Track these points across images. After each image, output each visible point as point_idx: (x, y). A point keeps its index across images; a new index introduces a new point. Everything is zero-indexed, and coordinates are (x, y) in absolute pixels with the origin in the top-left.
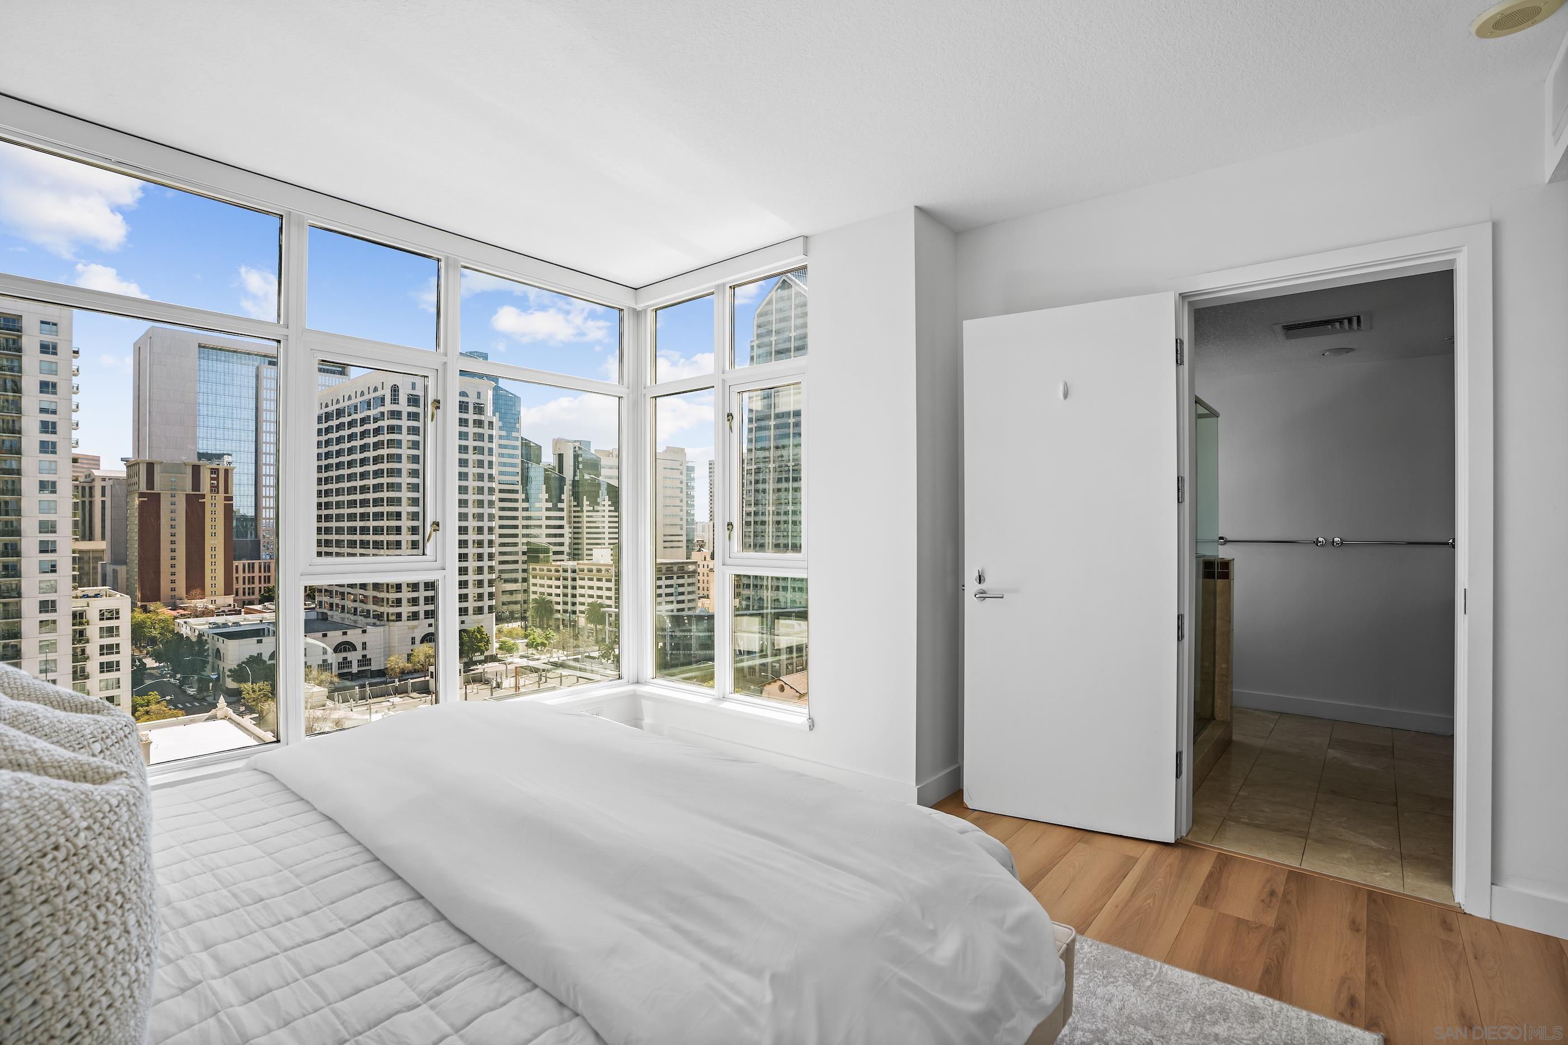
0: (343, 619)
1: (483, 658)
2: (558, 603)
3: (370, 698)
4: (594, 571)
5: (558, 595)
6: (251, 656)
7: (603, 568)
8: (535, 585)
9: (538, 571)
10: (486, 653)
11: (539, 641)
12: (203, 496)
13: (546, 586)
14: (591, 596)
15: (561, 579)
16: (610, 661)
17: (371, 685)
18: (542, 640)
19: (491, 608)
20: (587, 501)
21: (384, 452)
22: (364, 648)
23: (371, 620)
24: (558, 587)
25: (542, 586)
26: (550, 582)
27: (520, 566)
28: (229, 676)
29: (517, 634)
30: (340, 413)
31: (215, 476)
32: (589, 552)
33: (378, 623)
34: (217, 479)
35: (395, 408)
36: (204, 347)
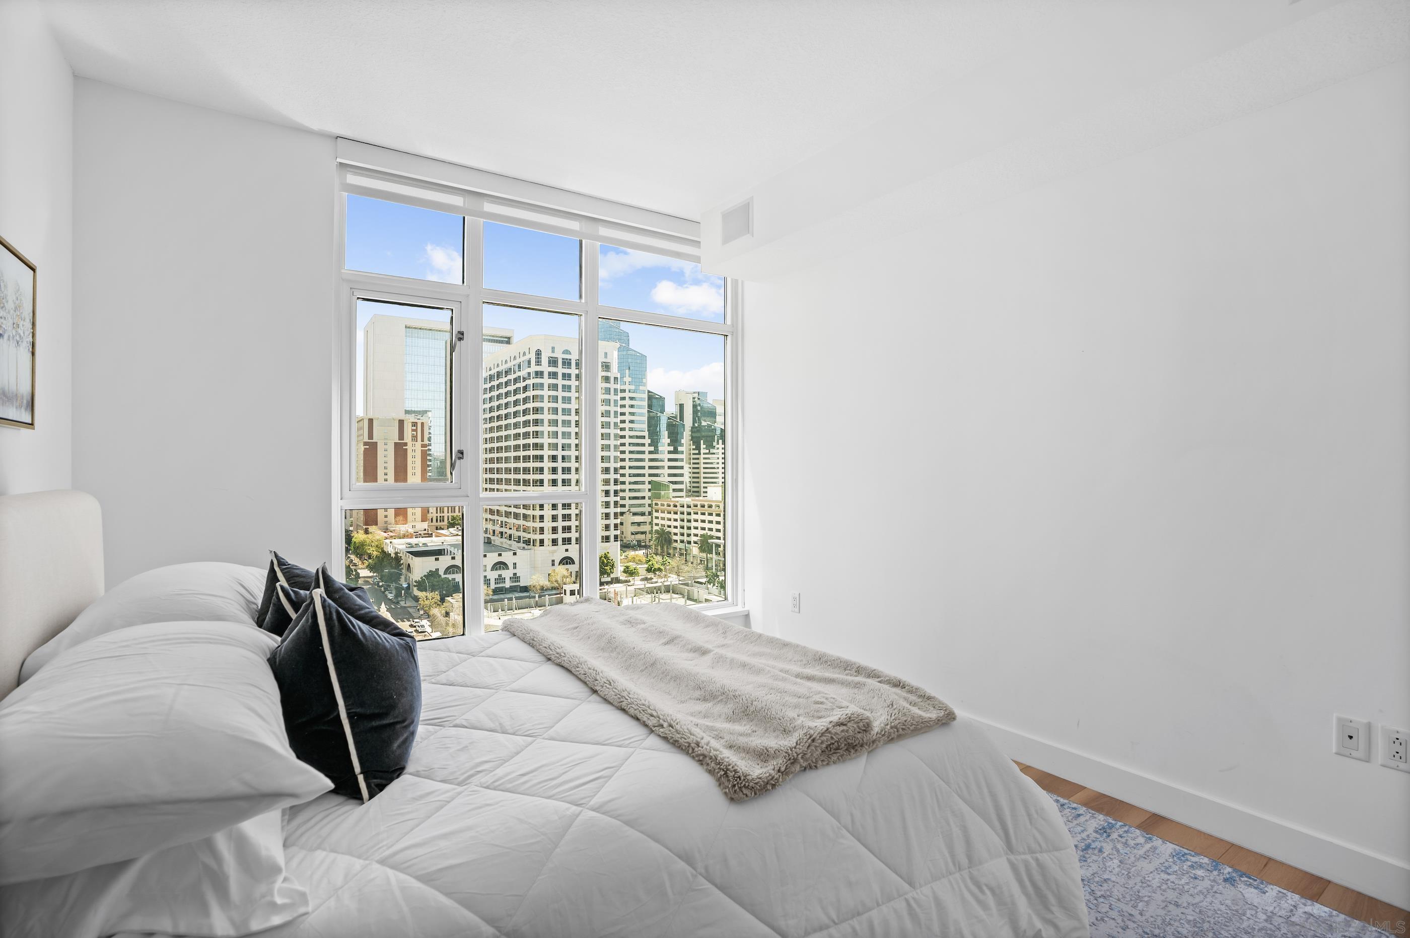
0: (502, 543)
1: (610, 580)
2: (676, 534)
3: (516, 609)
4: (706, 507)
5: (676, 527)
6: (430, 571)
7: (714, 504)
8: (657, 518)
9: (659, 506)
10: (612, 576)
11: (656, 566)
12: (406, 444)
13: (666, 519)
14: (703, 529)
15: (679, 513)
16: (715, 587)
17: (517, 598)
18: (659, 566)
19: (616, 537)
20: (704, 444)
21: (530, 405)
22: (515, 568)
23: (522, 545)
24: (676, 520)
25: (663, 519)
26: (669, 516)
27: (647, 501)
28: (415, 586)
29: (640, 560)
30: (499, 375)
31: (415, 428)
32: (705, 490)
33: (526, 547)
34: (416, 430)
35: (539, 368)
36: (409, 327)
